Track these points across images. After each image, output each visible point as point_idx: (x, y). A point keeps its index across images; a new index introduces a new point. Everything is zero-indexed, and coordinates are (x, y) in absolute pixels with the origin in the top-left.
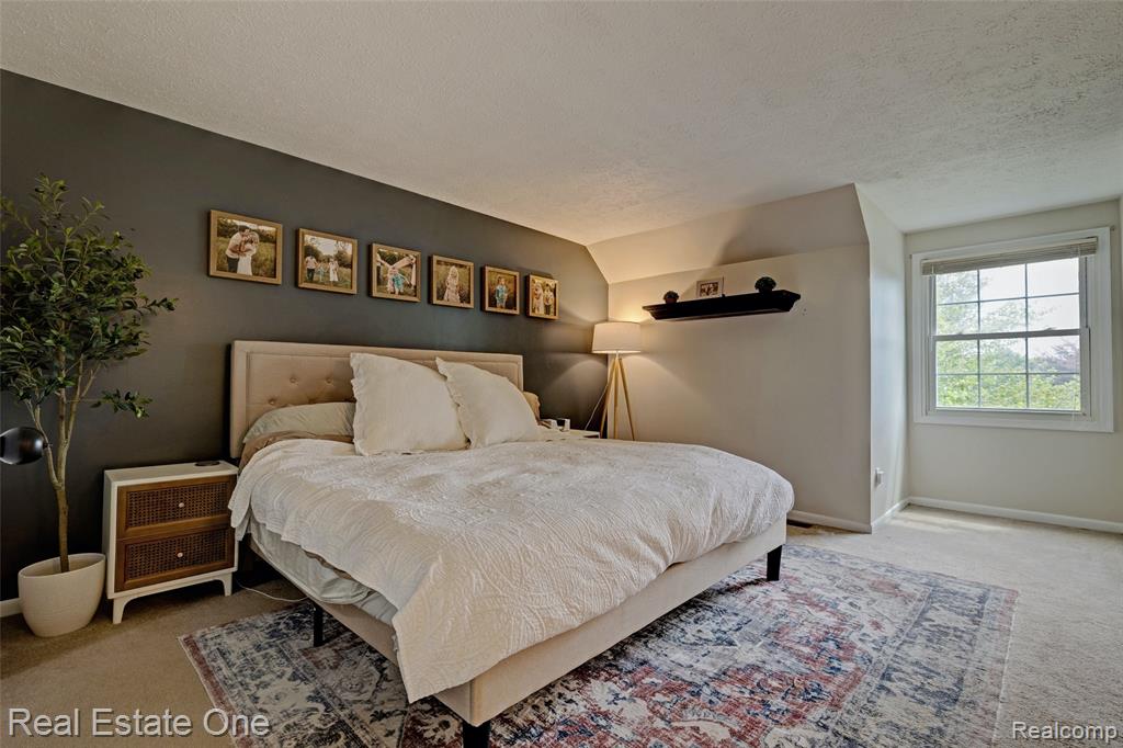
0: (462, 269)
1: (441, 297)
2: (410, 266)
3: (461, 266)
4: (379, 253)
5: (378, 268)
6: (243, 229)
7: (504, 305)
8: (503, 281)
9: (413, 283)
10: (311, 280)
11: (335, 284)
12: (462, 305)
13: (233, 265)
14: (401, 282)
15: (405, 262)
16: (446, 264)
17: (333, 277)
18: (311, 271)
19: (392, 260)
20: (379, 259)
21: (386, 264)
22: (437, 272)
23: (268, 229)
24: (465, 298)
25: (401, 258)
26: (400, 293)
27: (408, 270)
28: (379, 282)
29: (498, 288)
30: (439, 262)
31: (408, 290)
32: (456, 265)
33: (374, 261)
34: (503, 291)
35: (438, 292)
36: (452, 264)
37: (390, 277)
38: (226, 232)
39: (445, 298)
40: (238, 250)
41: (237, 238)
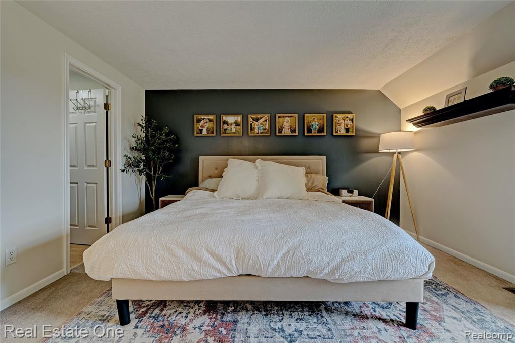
0: (291, 118)
1: (280, 132)
2: (266, 121)
3: (291, 116)
4: (252, 118)
5: (251, 124)
6: (204, 119)
7: (316, 132)
8: (316, 120)
9: (267, 128)
10: (226, 133)
11: (234, 133)
13: (201, 131)
14: (261, 128)
15: (263, 119)
16: (283, 117)
17: (234, 130)
18: (226, 130)
19: (257, 120)
20: (252, 120)
21: (255, 122)
22: (279, 122)
23: (211, 117)
24: (293, 131)
25: (261, 118)
26: (261, 133)
27: (265, 123)
28: (251, 130)
29: (313, 123)
30: (279, 117)
31: (265, 131)
32: (288, 116)
33: (249, 121)
34: (316, 125)
35: (279, 130)
36: (286, 116)
37: (256, 127)
38: (199, 121)
39: (283, 132)
40: (202, 126)
41: (202, 122)
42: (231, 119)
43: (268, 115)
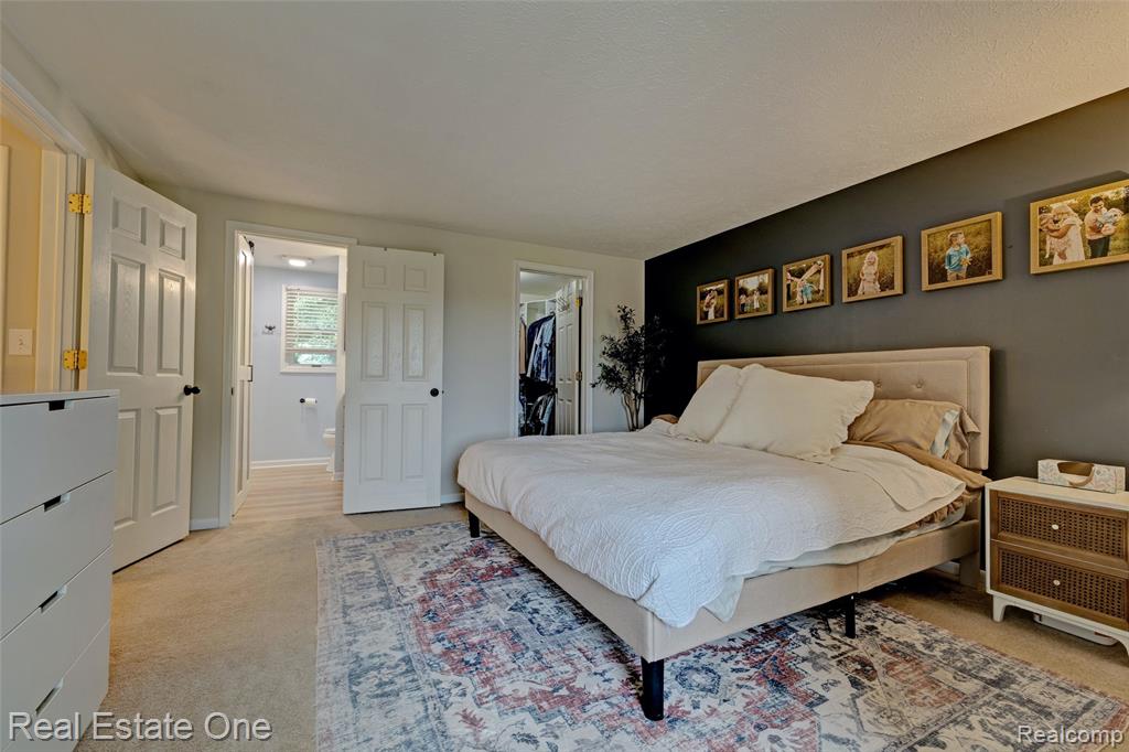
0: (881, 252)
1: (852, 291)
2: (819, 272)
3: (881, 247)
4: (790, 271)
5: (789, 286)
6: (710, 291)
7: (963, 273)
8: (961, 238)
9: (821, 288)
10: (742, 312)
11: (758, 310)
12: (884, 294)
13: (706, 313)
14: (809, 291)
15: (813, 270)
16: (860, 253)
17: (756, 305)
18: (743, 305)
19: (800, 274)
20: (789, 277)
21: (796, 279)
22: (848, 268)
23: (720, 286)
24: (887, 284)
25: (809, 268)
26: (808, 302)
27: (818, 276)
28: (789, 298)
29: (950, 251)
30: (849, 256)
31: (817, 297)
32: (874, 249)
33: (784, 279)
34: (960, 253)
35: (849, 289)
36: (868, 250)
37: (799, 289)
38: (703, 296)
39: (860, 292)
40: (708, 306)
41: (708, 298)
42: (751, 283)
43: (823, 257)
